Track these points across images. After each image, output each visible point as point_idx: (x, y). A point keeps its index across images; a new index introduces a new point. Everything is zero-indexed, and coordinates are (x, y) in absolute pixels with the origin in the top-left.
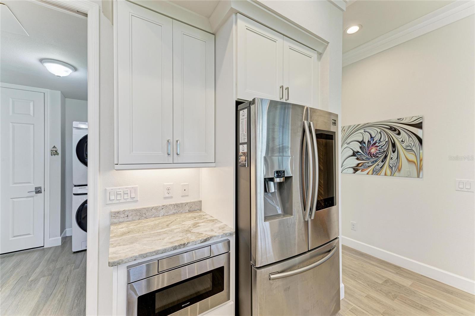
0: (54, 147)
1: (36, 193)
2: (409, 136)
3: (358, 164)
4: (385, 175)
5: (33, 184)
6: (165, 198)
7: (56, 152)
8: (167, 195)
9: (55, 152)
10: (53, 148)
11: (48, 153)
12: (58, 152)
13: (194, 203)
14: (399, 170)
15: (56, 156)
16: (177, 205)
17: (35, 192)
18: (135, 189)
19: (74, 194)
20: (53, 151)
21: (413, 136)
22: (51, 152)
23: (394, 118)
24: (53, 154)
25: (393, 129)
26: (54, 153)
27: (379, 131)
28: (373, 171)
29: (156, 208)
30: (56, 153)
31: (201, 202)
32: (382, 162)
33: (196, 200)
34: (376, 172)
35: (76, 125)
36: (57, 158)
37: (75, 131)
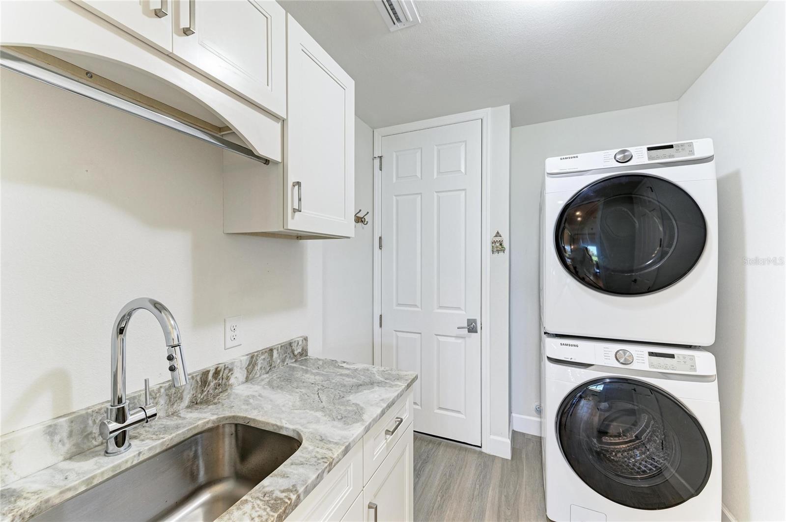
0: (498, 234)
1: (469, 332)
5: (464, 313)
7: (501, 245)
9: (498, 244)
10: (496, 236)
11: (488, 247)
12: (504, 246)
15: (501, 254)
17: (467, 329)
19: (551, 360)
20: (495, 243)
22: (493, 246)
24: (495, 250)
26: (497, 247)
30: (500, 247)
35: (553, 164)
36: (504, 257)
37: (551, 183)
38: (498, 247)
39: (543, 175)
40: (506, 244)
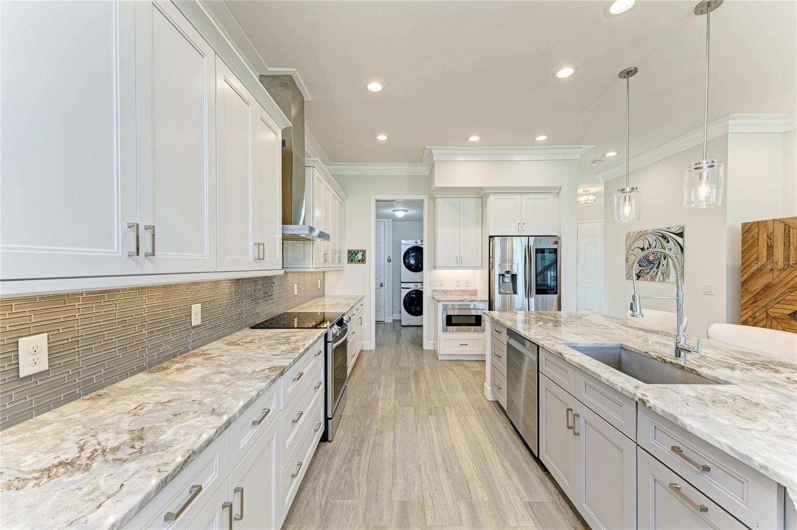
0: (389, 257)
1: (381, 287)
2: (675, 245)
3: (641, 271)
4: (659, 281)
6: (457, 286)
8: (457, 285)
11: (387, 260)
13: (472, 290)
14: (669, 277)
16: (463, 291)
17: (380, 285)
18: (442, 280)
19: (403, 288)
21: (677, 245)
23: (665, 227)
25: (664, 237)
27: (655, 238)
28: (651, 278)
29: (452, 291)
31: (476, 290)
32: (657, 268)
33: (473, 289)
34: (653, 279)
35: (403, 242)
36: (391, 264)
37: (402, 246)
38: (389, 261)
39: (400, 244)
40: (391, 260)
